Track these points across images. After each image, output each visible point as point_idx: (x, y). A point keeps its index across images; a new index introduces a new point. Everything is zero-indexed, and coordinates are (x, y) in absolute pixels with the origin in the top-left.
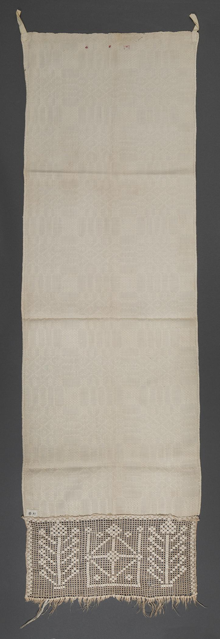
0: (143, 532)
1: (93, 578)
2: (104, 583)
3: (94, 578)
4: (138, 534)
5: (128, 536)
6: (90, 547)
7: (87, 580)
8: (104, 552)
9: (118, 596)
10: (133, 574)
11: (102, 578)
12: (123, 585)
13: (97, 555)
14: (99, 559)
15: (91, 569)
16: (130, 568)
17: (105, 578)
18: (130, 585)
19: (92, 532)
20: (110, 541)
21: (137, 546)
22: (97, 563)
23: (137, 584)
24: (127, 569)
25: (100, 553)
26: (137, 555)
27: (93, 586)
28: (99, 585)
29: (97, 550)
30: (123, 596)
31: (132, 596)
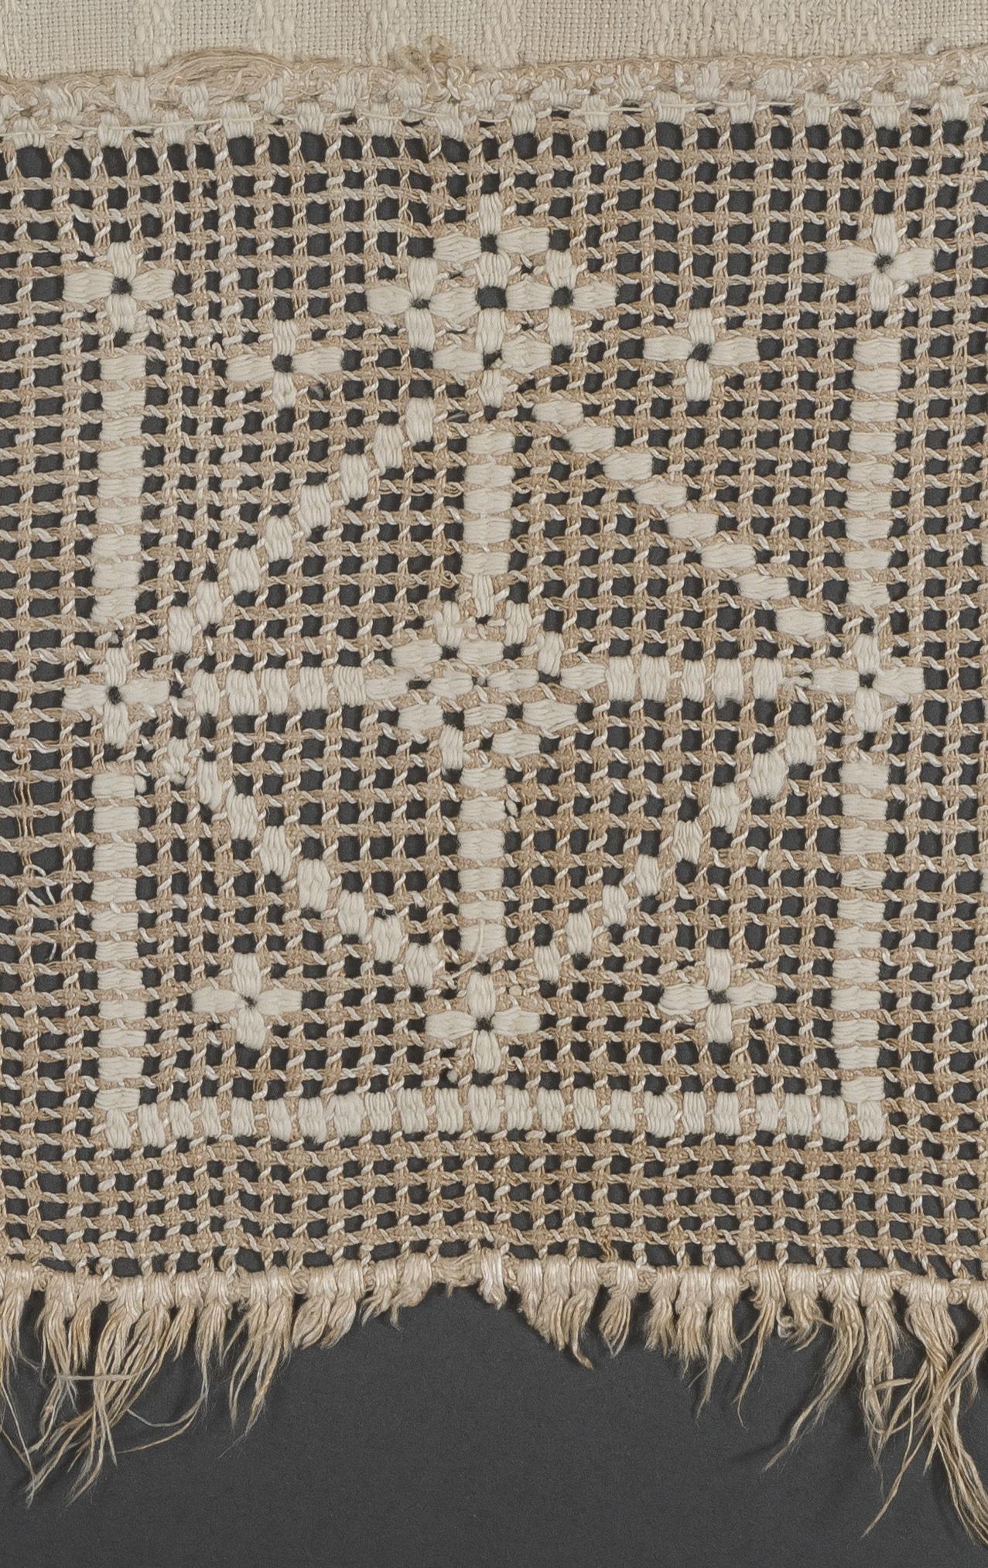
0: (929, 305)
1: (185, 1003)
2: (346, 1087)
3: (209, 999)
4: (845, 349)
5: (697, 382)
6: (149, 541)
7: (108, 1039)
8: (348, 628)
9: (557, 1269)
10: (774, 949)
11: (314, 1000)
12: (622, 1110)
13: (244, 664)
14: (278, 723)
15: (166, 867)
16: (740, 857)
17: (371, 1012)
18: (729, 1112)
19: (173, 328)
20: (442, 459)
21: (837, 529)
22: (244, 786)
23: (833, 1089)
24: (686, 872)
25: (294, 642)
26: (836, 652)
27: (182, 1118)
28: (278, 1107)
29: (246, 599)
30: (627, 1277)
31: (768, 1278)
